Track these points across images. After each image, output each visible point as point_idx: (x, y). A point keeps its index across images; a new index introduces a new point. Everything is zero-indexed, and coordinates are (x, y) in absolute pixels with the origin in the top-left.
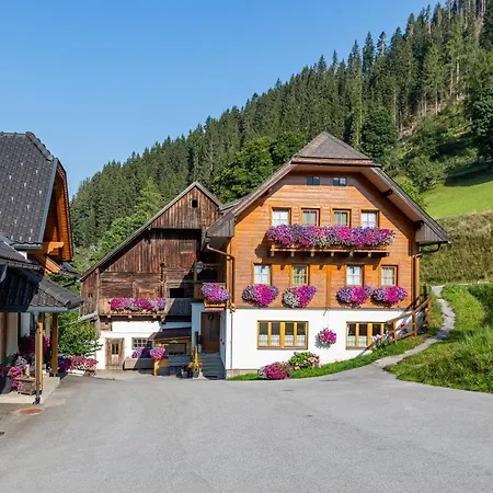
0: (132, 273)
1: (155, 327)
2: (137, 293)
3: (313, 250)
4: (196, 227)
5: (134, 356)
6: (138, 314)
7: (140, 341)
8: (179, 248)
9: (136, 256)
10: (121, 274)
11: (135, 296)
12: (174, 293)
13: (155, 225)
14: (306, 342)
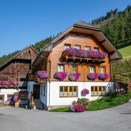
0: (8, 73)
1: (15, 91)
2: (10, 80)
3: (81, 59)
4: (30, 59)
5: (8, 100)
6: (10, 86)
7: (10, 95)
8: (24, 66)
9: (10, 68)
10: (5, 74)
11: (9, 80)
12: (22, 80)
13: (16, 58)
14: (77, 94)
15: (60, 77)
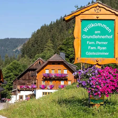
2: (27, 84)
9: (26, 75)
13: (30, 68)
15: (44, 88)
